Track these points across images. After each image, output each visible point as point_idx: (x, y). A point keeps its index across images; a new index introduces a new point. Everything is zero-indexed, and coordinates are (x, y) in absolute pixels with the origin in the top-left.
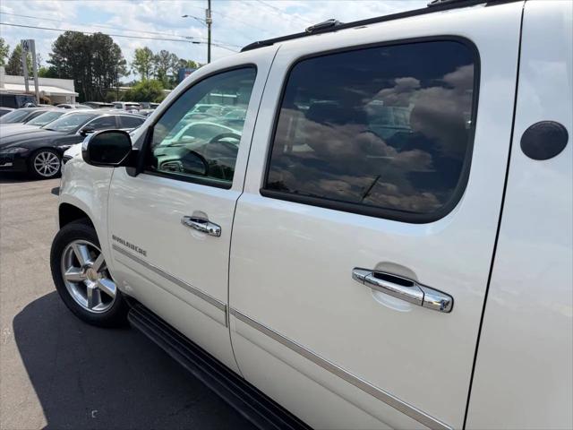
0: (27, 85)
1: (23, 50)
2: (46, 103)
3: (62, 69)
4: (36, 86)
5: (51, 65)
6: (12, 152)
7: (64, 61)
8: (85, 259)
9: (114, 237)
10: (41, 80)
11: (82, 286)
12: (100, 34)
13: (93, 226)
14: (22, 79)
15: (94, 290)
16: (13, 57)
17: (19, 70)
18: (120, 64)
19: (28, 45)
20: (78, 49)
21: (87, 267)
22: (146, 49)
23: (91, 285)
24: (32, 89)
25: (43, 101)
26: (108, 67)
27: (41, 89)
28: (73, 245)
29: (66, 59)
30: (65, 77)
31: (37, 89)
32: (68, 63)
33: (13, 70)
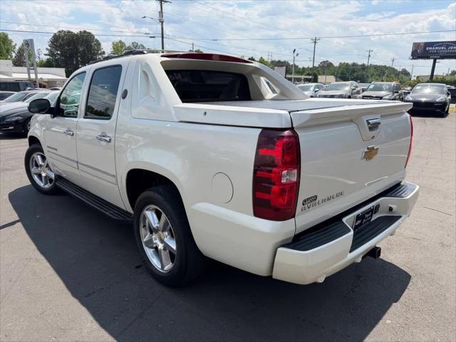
0: (29, 74)
1: (25, 47)
2: (44, 87)
3: (56, 60)
4: (36, 74)
5: (48, 57)
6: (14, 119)
7: (58, 54)
8: (40, 162)
9: (48, 147)
10: (39, 69)
11: (40, 176)
12: (85, 32)
13: (40, 144)
14: (25, 69)
15: (45, 177)
16: (19, 52)
17: (24, 62)
18: (100, 54)
19: (28, 43)
20: (68, 44)
21: (41, 166)
22: (120, 42)
23: (44, 175)
24: (33, 76)
25: (42, 86)
26: (92, 57)
27: (40, 76)
28: (34, 155)
29: (59, 52)
30: (58, 66)
31: (36, 76)
32: (61, 55)
33: (18, 62)
